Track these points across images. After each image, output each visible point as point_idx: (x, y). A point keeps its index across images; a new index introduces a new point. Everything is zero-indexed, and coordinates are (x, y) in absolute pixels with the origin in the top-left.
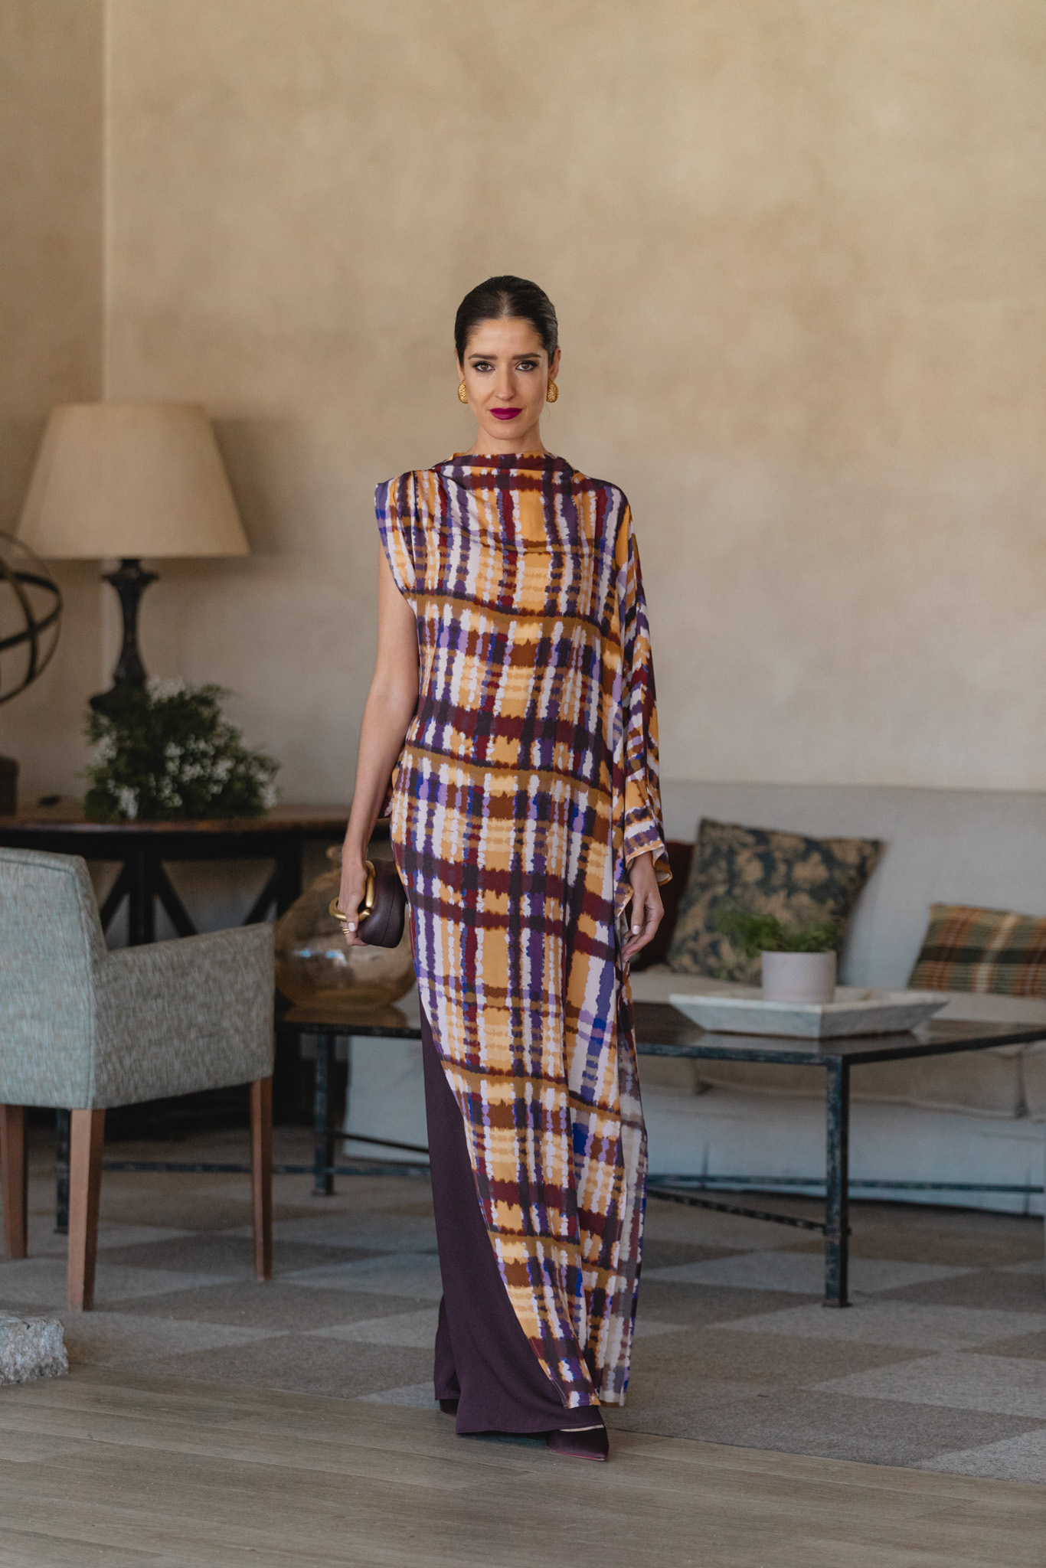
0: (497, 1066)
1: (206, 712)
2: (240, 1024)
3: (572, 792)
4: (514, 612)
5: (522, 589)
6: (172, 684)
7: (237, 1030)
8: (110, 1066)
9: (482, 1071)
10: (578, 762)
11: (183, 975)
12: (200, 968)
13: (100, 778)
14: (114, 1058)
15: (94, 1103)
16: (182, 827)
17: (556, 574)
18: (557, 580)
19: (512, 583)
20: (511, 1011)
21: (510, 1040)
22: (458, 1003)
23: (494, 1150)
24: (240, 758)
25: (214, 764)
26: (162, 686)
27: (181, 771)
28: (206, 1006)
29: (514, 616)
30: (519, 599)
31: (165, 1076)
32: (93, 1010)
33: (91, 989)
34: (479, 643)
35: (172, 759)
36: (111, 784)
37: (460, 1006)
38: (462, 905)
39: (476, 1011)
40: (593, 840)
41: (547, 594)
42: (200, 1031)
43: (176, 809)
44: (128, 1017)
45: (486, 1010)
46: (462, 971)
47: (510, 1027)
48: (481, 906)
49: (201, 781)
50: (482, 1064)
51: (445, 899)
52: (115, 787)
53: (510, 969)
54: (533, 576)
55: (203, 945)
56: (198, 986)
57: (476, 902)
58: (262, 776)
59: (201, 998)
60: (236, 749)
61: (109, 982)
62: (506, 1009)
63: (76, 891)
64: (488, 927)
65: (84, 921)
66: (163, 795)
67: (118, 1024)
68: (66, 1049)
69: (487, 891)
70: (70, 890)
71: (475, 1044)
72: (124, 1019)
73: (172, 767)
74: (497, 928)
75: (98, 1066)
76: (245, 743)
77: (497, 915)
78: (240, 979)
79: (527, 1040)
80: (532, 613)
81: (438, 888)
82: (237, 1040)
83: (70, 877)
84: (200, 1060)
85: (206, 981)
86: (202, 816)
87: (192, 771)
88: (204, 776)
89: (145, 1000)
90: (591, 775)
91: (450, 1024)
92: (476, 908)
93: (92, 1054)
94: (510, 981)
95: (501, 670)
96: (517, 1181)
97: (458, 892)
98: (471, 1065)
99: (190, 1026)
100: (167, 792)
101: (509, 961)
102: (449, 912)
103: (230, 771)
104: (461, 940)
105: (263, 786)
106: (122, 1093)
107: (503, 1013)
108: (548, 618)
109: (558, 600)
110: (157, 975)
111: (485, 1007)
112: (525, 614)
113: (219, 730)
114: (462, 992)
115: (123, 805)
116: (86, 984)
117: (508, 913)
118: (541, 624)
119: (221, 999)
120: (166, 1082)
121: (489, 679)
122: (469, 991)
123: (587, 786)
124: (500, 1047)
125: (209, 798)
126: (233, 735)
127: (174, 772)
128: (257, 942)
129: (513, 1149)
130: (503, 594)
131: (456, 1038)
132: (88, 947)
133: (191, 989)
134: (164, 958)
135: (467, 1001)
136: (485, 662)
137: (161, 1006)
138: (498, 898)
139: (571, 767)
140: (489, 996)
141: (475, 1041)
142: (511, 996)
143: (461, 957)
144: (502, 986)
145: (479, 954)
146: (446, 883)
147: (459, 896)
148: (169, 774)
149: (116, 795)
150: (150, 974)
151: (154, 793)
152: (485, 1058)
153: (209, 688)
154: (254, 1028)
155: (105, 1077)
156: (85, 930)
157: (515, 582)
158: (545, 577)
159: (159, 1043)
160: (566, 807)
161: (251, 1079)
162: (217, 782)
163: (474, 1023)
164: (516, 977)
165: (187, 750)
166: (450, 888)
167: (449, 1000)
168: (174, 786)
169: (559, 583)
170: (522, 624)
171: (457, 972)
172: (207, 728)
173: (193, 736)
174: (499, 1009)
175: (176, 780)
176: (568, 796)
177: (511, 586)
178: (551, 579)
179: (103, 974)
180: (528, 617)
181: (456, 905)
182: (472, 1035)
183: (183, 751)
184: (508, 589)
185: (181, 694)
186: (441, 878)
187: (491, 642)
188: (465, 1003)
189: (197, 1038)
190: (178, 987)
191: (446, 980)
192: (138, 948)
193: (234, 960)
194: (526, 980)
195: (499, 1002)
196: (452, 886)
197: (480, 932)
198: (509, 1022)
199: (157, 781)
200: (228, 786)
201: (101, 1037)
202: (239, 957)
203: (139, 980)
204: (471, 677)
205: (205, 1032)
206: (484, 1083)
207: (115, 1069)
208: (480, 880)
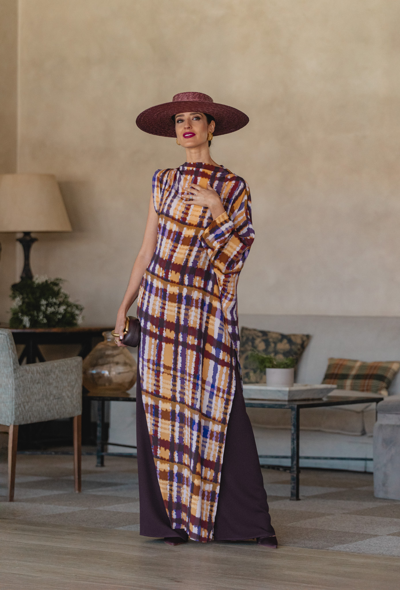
0: (166, 396)
1: (56, 288)
2: (70, 395)
3: (203, 296)
4: (186, 224)
5: (190, 215)
6: (43, 277)
7: (68, 397)
8: (20, 409)
9: (160, 397)
10: (206, 285)
11: (48, 375)
12: (54, 373)
13: (15, 313)
14: (22, 405)
15: (14, 422)
16: (47, 330)
17: (204, 211)
18: (204, 213)
19: (187, 213)
20: (172, 376)
21: (171, 387)
22: (153, 370)
23: (162, 428)
24: (69, 305)
25: (59, 307)
26: (39, 279)
27: (46, 309)
28: (57, 387)
29: (186, 226)
30: (189, 219)
31: (41, 413)
32: (14, 387)
33: (13, 379)
34: (172, 234)
35: (43, 305)
36: (20, 314)
37: (154, 371)
38: (158, 333)
39: (160, 374)
40: (211, 315)
41: (199, 218)
42: (55, 396)
43: (45, 324)
44: (27, 391)
45: (163, 374)
46: (156, 358)
47: (171, 382)
48: (164, 334)
49: (54, 313)
50: (160, 394)
51: (152, 330)
52: (21, 316)
53: (173, 360)
54: (196, 211)
55: (56, 364)
56: (54, 380)
57: (163, 332)
58: (77, 312)
59: (54, 384)
60: (68, 302)
61: (20, 377)
62: (171, 375)
63: (7, 342)
64: (167, 343)
65: (11, 354)
66: (39, 319)
67: (23, 393)
68: (4, 402)
69: (167, 329)
70: (5, 342)
71: (158, 386)
72: (26, 391)
73: (43, 308)
74: (170, 343)
75: (16, 409)
76: (71, 300)
77: (170, 339)
78: (69, 377)
79: (178, 388)
80: (192, 225)
81: (149, 325)
82: (68, 400)
83: (5, 336)
84: (54, 408)
85: (57, 378)
86: (54, 327)
87: (50, 310)
88: (55, 312)
89: (34, 384)
90: (211, 290)
91: (148, 378)
92: (163, 335)
93: (14, 404)
94: (173, 365)
95: (178, 246)
96: (170, 441)
97: (157, 328)
98: (156, 394)
99: (51, 394)
100: (41, 317)
101: (173, 357)
102: (152, 335)
103: (65, 310)
104: (157, 346)
105: (78, 316)
106: (25, 420)
107: (169, 376)
108: (198, 228)
109: (203, 222)
110: (38, 375)
111: (163, 373)
112: (190, 225)
113: (61, 295)
114: (155, 366)
115: (24, 323)
116: (11, 377)
117: (174, 339)
118: (195, 230)
119: (62, 385)
120: (41, 416)
121: (173, 248)
122: (158, 366)
123: (209, 294)
124: (167, 389)
125: (57, 320)
126: (66, 297)
127: (44, 310)
128: (76, 364)
129: (169, 429)
130: (183, 217)
131: (150, 383)
132: (12, 364)
133: (51, 381)
134: (41, 369)
135: (157, 369)
136: (173, 242)
137: (40, 387)
138: (170, 332)
139: (202, 286)
140: (165, 369)
141: (158, 385)
142: (173, 370)
143: (156, 353)
144: (170, 366)
145: (163, 352)
146: (153, 324)
147: (157, 330)
148: (42, 311)
149: (21, 319)
150: (35, 374)
151: (36, 318)
152: (162, 392)
153: (57, 279)
154: (74, 396)
155: (18, 413)
156: (11, 356)
157: (188, 212)
158: (200, 212)
159: (39, 400)
160: (200, 301)
161: (73, 416)
162: (60, 314)
163: (158, 378)
164: (175, 363)
165: (49, 302)
166: (154, 327)
167: (149, 368)
168: (44, 316)
169: (205, 215)
170: (188, 229)
171: (153, 358)
172: (56, 294)
173: (51, 297)
174: (168, 374)
175: (44, 313)
176: (201, 297)
177: (187, 214)
178: (202, 213)
179: (18, 374)
180: (191, 226)
181: (156, 333)
182: (158, 383)
183: (47, 302)
184: (185, 215)
185: (46, 281)
186: (151, 322)
187: (176, 234)
188: (156, 370)
189: (53, 399)
190: (46, 380)
191: (149, 361)
192: (31, 365)
193: (67, 370)
194: (179, 366)
195: (168, 371)
196: (155, 326)
197: (164, 344)
198: (171, 380)
199: (37, 313)
200: (64, 316)
201: (17, 398)
202: (69, 369)
203: (31, 377)
204: (167, 247)
205: (56, 397)
206: (160, 402)
207: (22, 410)
208: (165, 324)
